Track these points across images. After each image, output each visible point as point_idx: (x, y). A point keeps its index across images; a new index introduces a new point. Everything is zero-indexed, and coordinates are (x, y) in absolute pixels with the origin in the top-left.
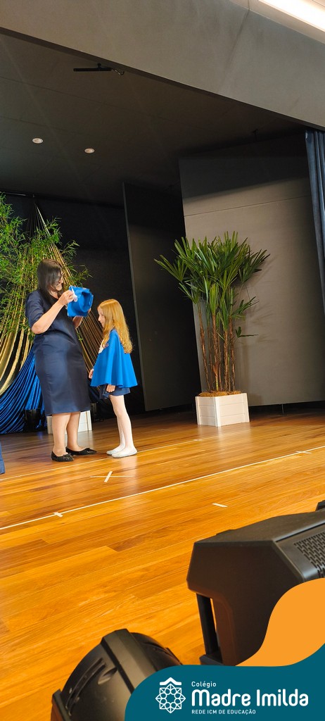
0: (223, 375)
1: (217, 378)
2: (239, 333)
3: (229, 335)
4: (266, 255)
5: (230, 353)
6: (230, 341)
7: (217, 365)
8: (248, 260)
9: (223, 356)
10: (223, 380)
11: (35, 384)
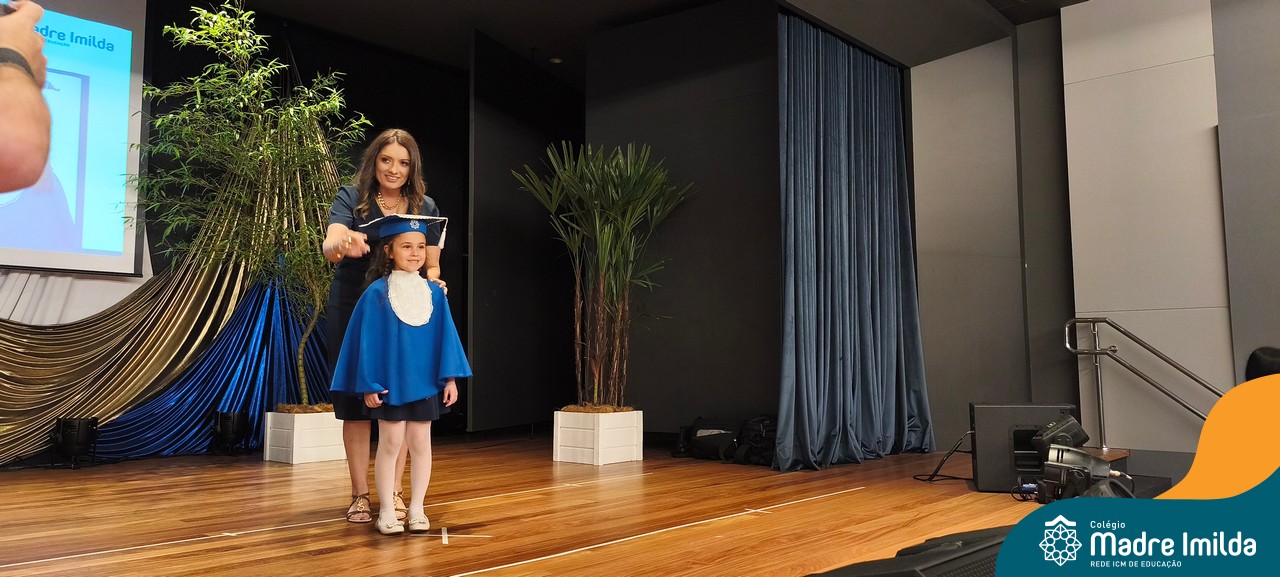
0: (607, 376)
1: (596, 381)
5: (622, 343)
7: (599, 361)
9: (611, 344)
10: (607, 387)
11: (240, 367)
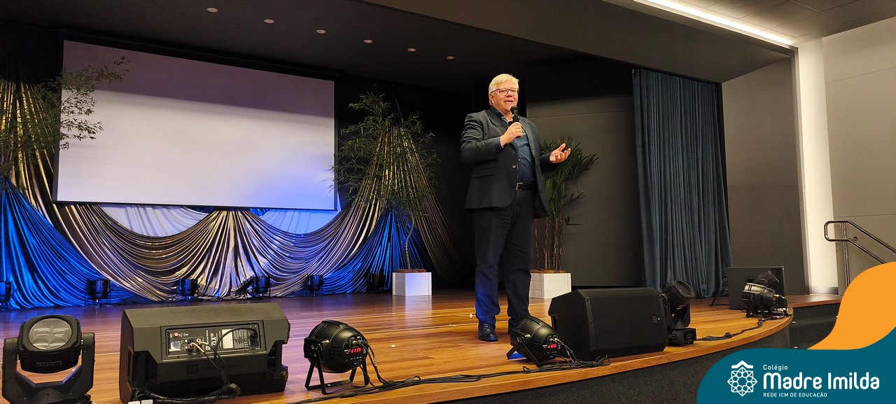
0: (552, 255)
1: (546, 259)
2: (568, 222)
3: (559, 222)
4: (595, 158)
5: (559, 239)
6: (560, 227)
7: (547, 247)
8: (580, 161)
9: (553, 239)
10: (552, 261)
11: (379, 252)
